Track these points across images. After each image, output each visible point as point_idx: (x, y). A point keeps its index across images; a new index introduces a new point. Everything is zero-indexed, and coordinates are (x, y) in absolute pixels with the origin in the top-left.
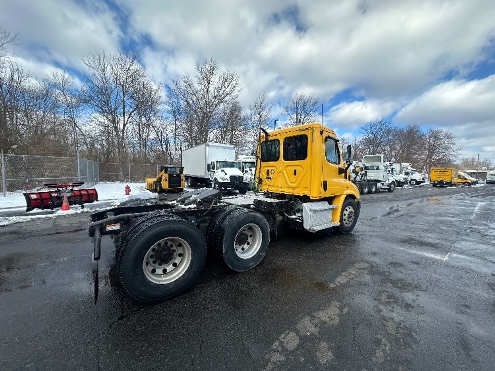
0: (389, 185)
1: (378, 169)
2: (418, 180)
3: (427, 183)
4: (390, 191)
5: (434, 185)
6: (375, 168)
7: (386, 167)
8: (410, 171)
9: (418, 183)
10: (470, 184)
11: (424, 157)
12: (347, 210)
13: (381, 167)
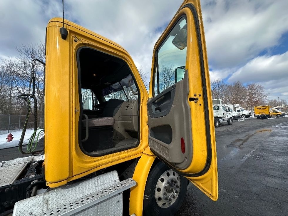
0: (228, 120)
1: (218, 109)
2: (246, 115)
3: (253, 116)
4: (229, 124)
5: (258, 117)
6: (217, 108)
7: (224, 107)
8: (241, 109)
9: (247, 117)
10: (281, 116)
11: (247, 100)
12: (168, 175)
13: (221, 107)
